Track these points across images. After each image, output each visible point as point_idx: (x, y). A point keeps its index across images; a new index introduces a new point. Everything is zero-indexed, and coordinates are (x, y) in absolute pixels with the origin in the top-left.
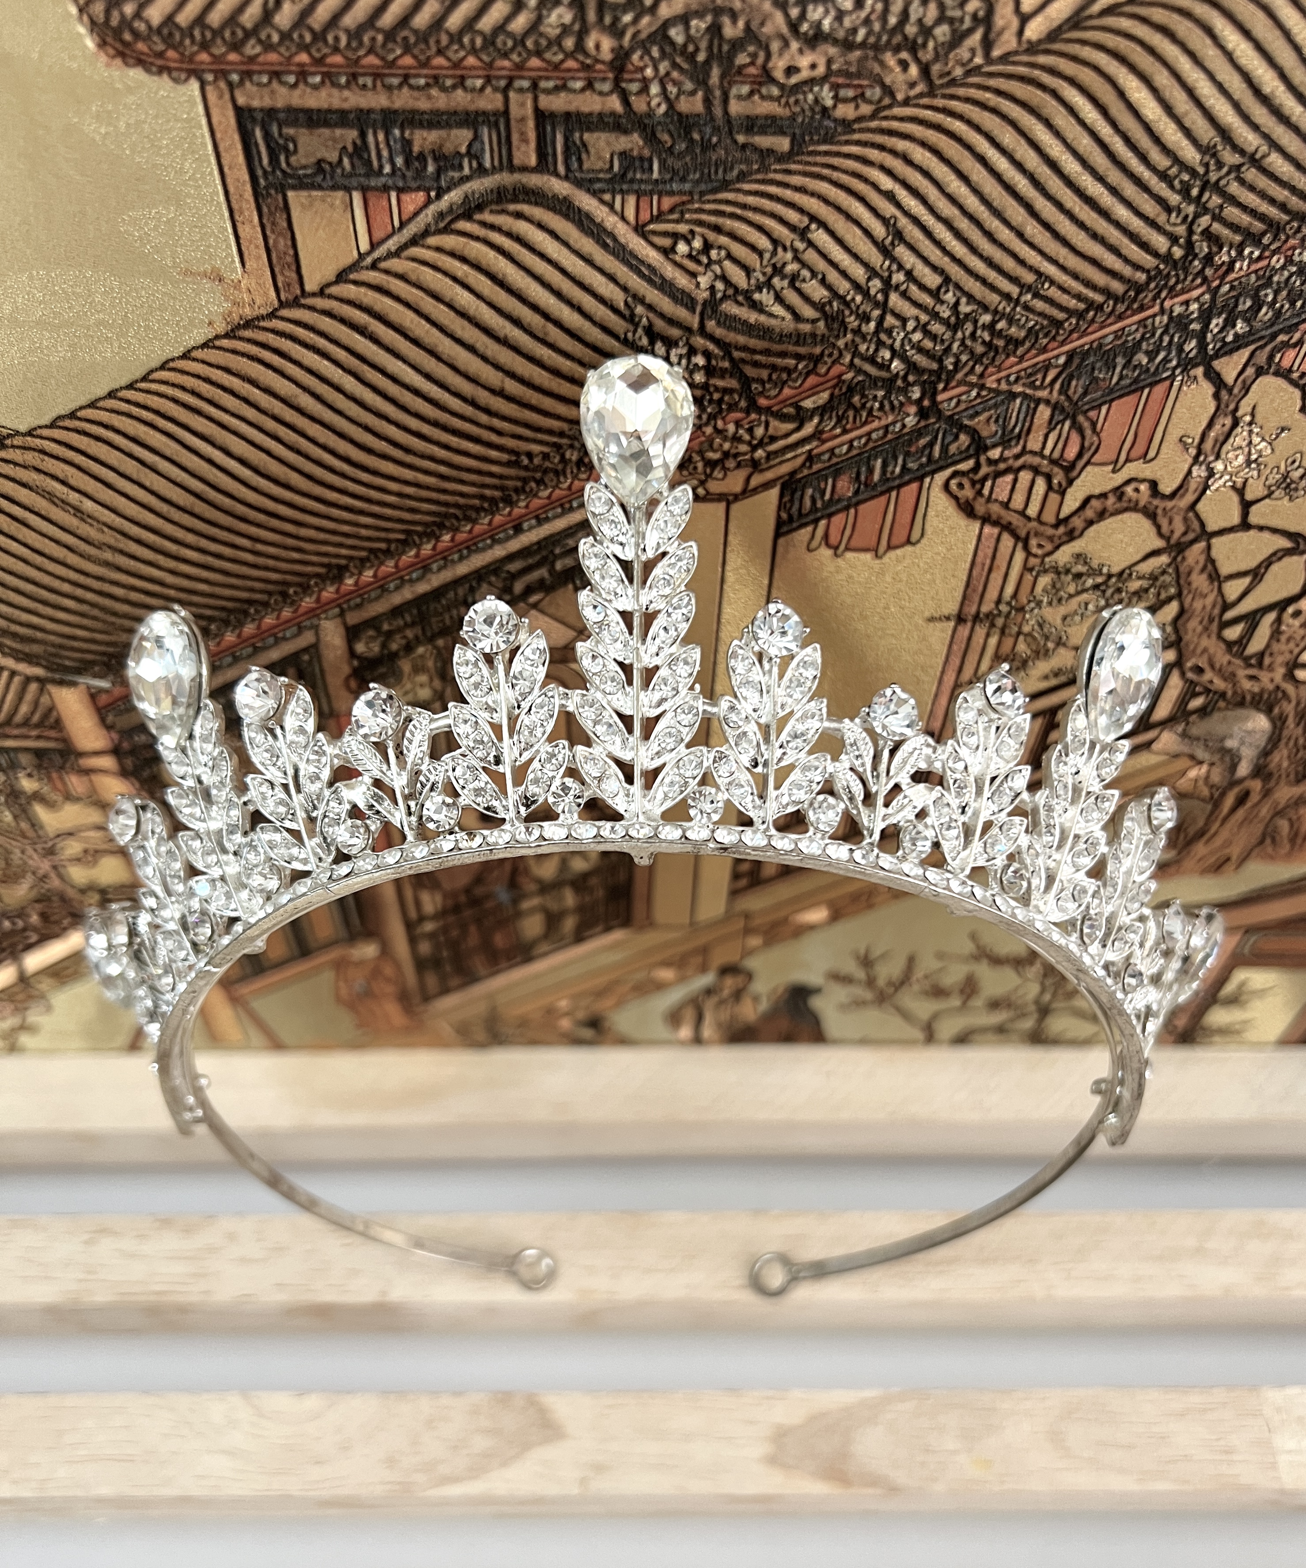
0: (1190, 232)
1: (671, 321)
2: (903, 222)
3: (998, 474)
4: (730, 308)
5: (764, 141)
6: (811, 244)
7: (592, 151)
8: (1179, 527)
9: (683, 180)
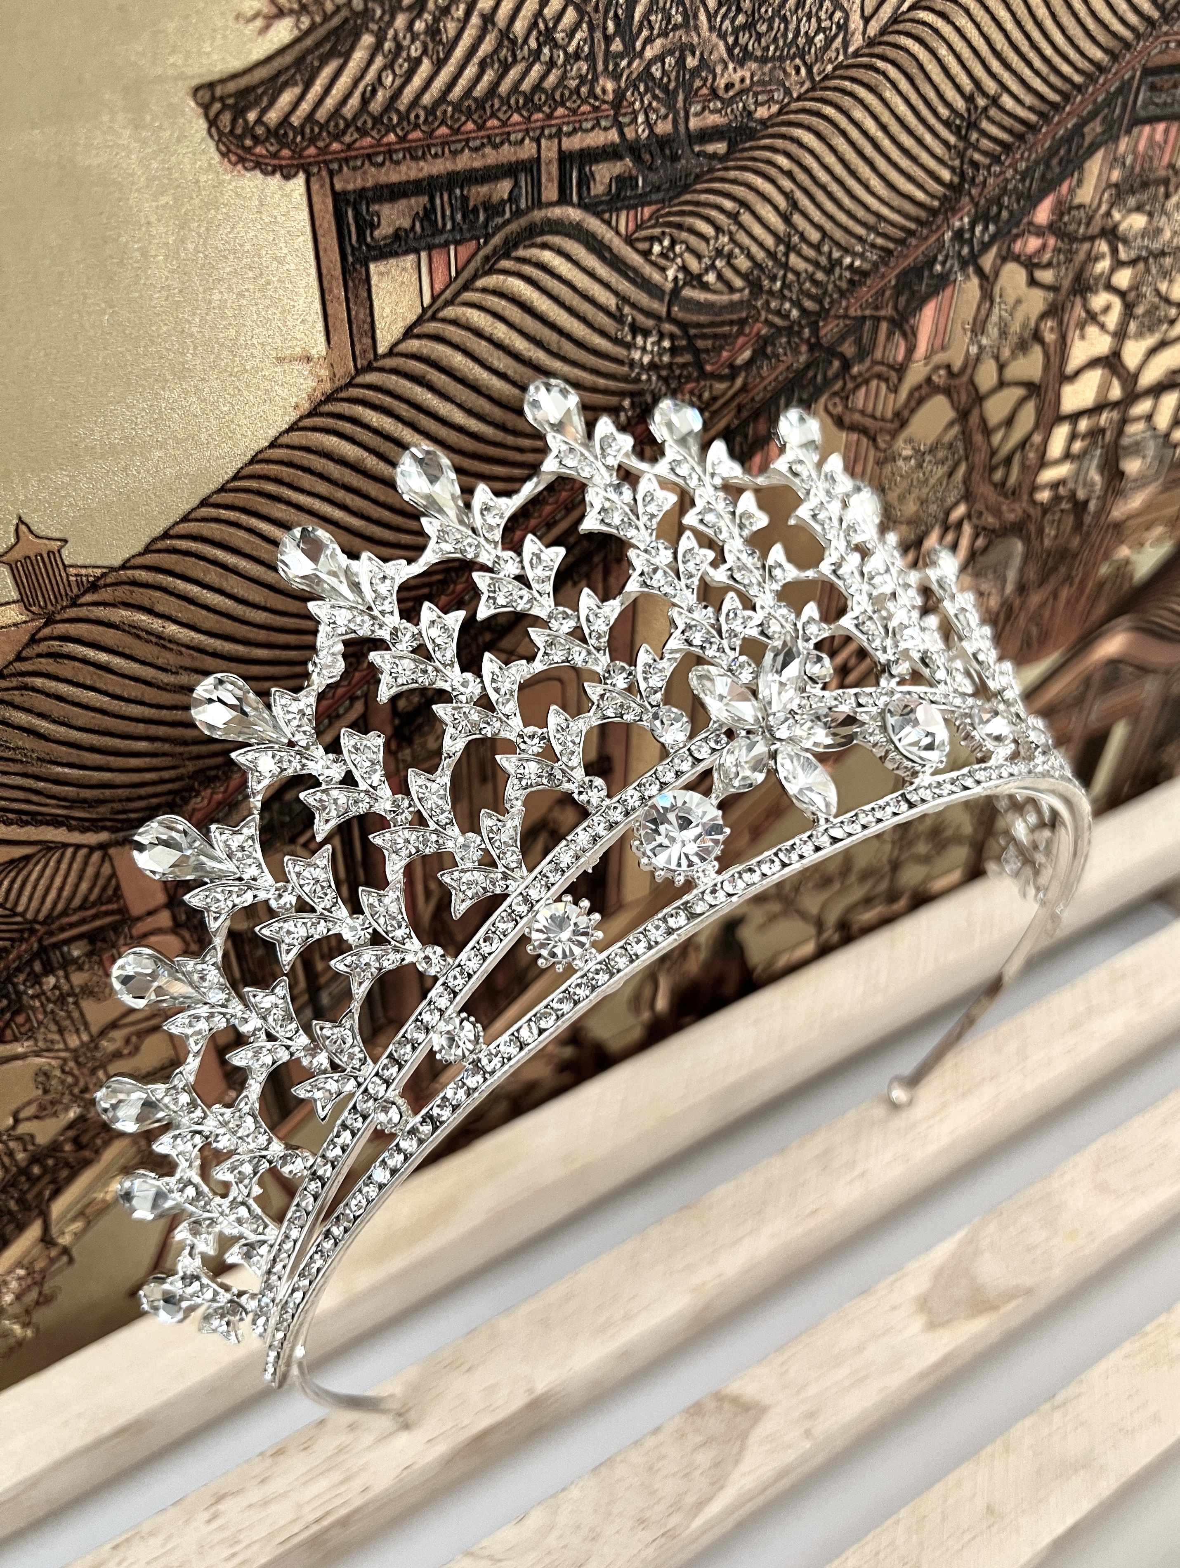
0: (962, 163)
1: (648, 314)
2: (799, 195)
3: (857, 387)
4: (688, 292)
5: (710, 148)
6: (741, 226)
7: (598, 178)
8: (964, 398)
9: (658, 189)
